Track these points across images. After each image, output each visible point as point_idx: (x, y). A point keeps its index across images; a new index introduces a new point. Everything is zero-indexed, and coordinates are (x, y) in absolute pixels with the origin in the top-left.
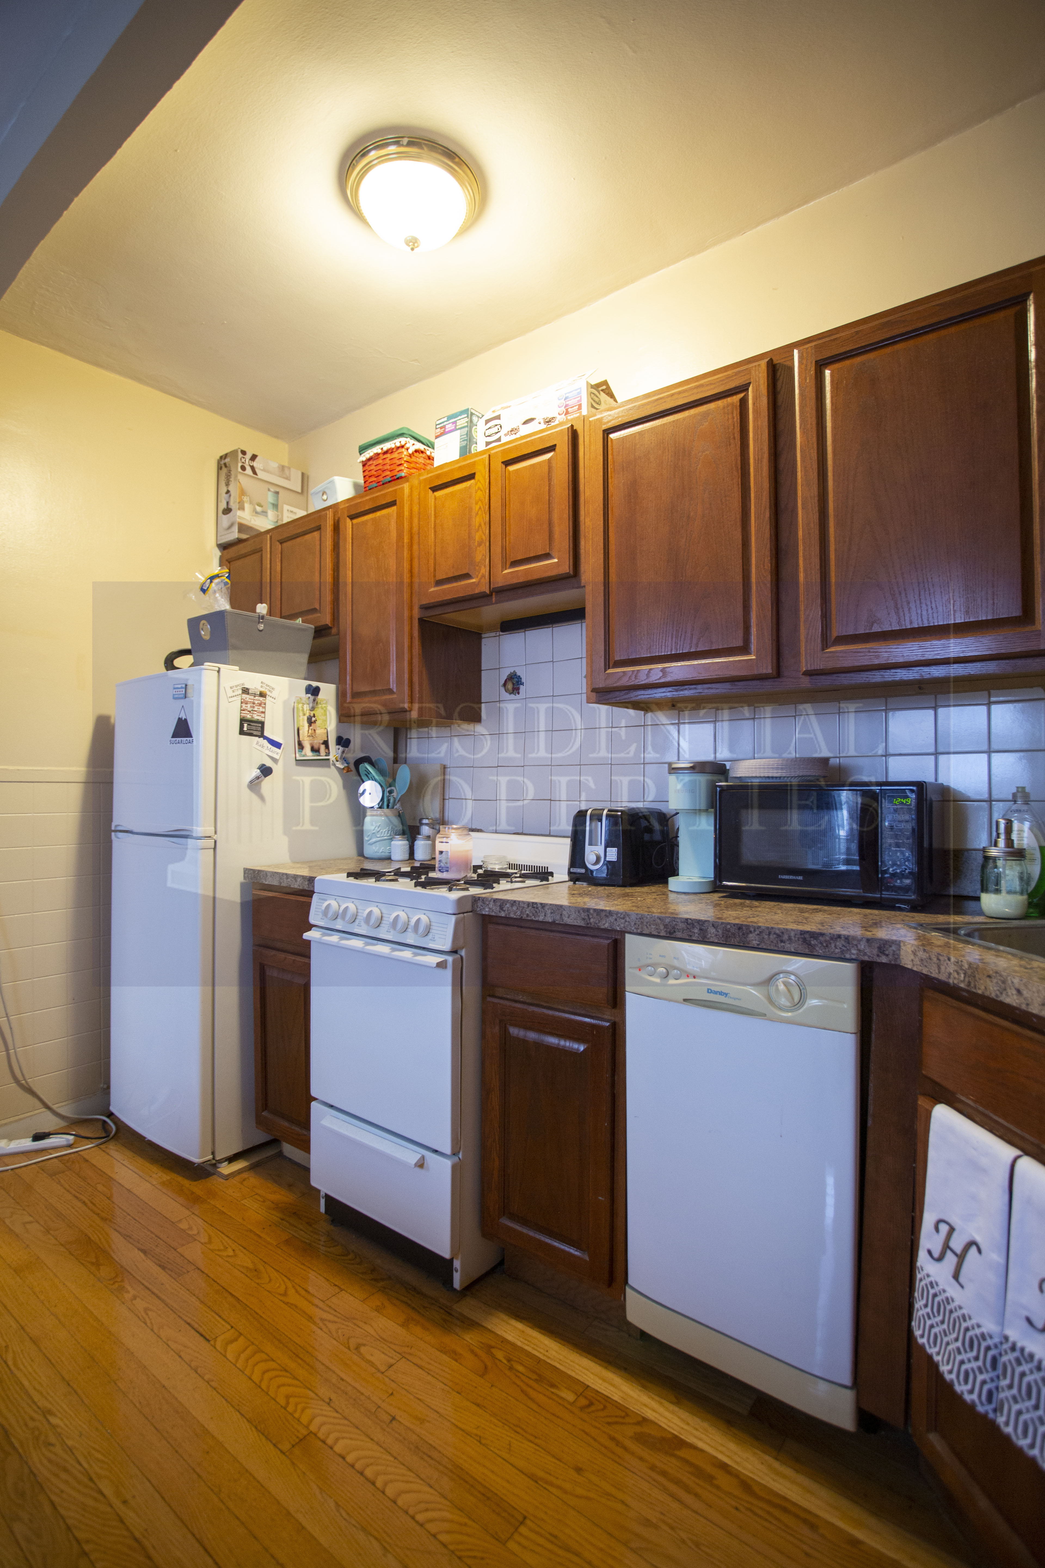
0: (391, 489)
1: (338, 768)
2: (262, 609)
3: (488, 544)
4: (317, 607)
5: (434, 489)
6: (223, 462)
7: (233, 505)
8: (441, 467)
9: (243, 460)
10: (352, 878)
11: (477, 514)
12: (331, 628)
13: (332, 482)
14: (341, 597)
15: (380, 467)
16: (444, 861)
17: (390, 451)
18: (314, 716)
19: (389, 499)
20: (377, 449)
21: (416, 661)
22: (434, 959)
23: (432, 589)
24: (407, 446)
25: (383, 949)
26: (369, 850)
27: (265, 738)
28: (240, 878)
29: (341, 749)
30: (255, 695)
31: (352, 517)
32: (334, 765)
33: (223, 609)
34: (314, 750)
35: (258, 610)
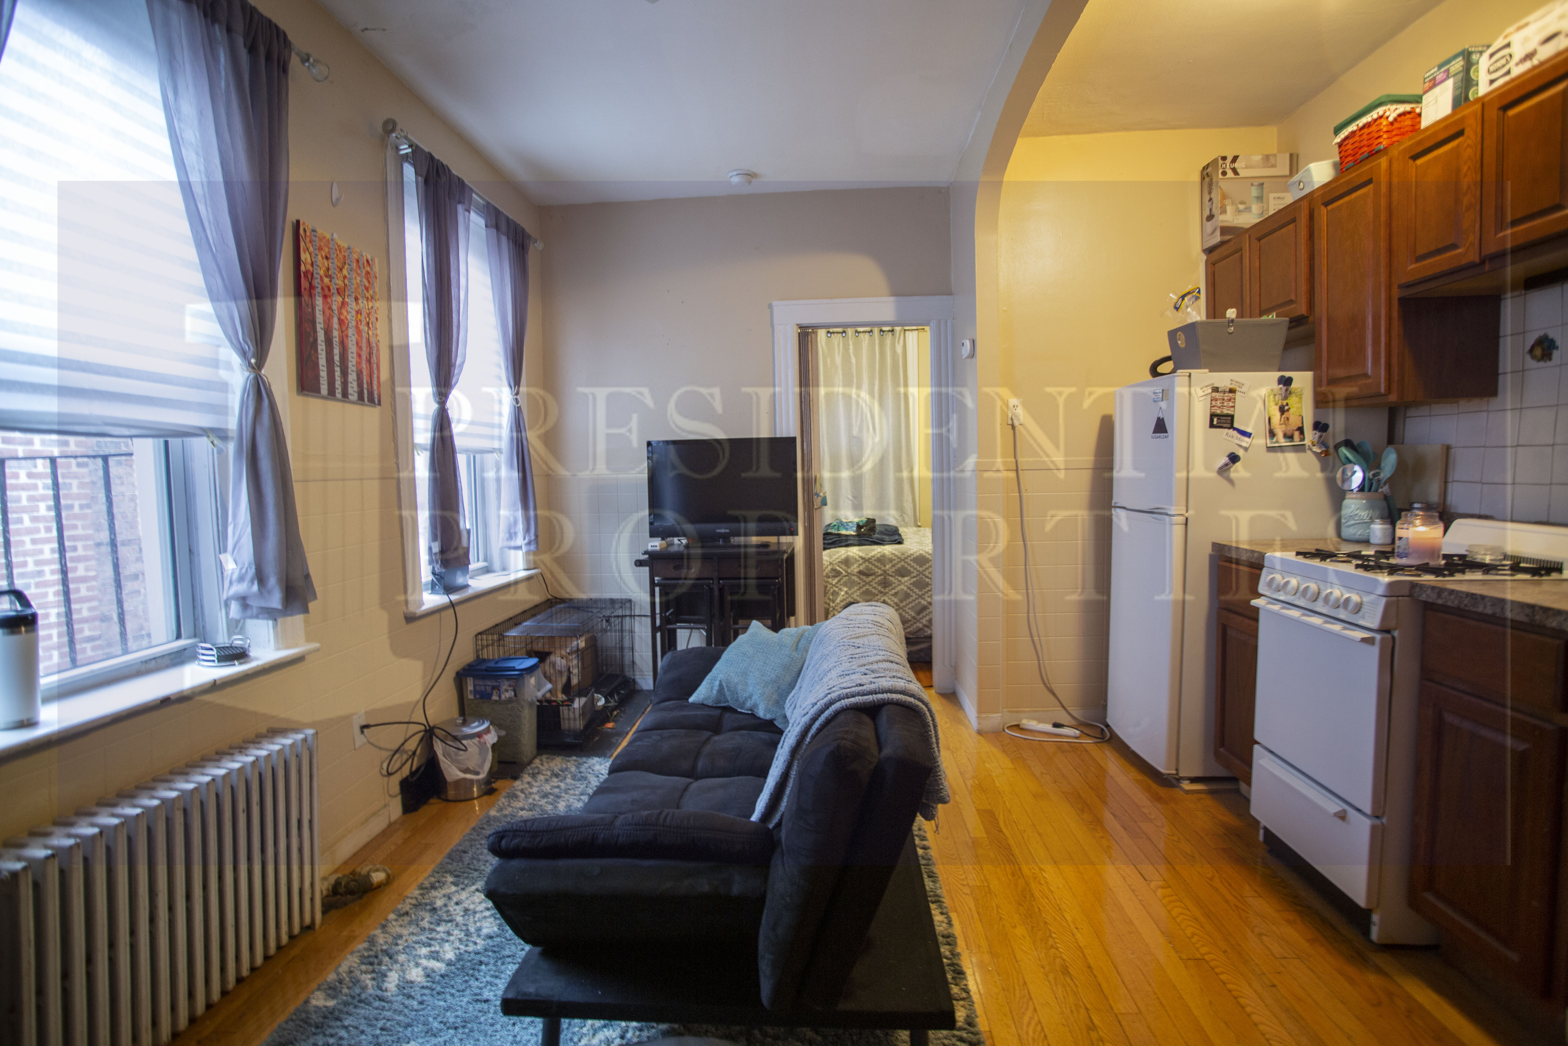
0: (1366, 168)
1: (1315, 453)
2: (1231, 313)
3: (1478, 207)
4: (1293, 298)
5: (1415, 158)
6: (1205, 173)
7: (1214, 211)
8: (1427, 129)
9: (1224, 166)
10: (1301, 557)
11: (1466, 175)
12: (1307, 317)
13: (1308, 170)
14: (1317, 286)
15: (1357, 145)
16: (1403, 547)
17: (1368, 125)
18: (1287, 404)
19: (1365, 178)
20: (1353, 127)
21: (1395, 343)
22: (1359, 634)
23: (1413, 266)
24: (1387, 114)
25: (1317, 621)
26: (1347, 532)
27: (1235, 429)
28: (1209, 550)
29: (1318, 434)
30: (1224, 392)
31: (1326, 204)
32: (1310, 449)
33: (1194, 321)
34: (1289, 437)
35: (1228, 315)
